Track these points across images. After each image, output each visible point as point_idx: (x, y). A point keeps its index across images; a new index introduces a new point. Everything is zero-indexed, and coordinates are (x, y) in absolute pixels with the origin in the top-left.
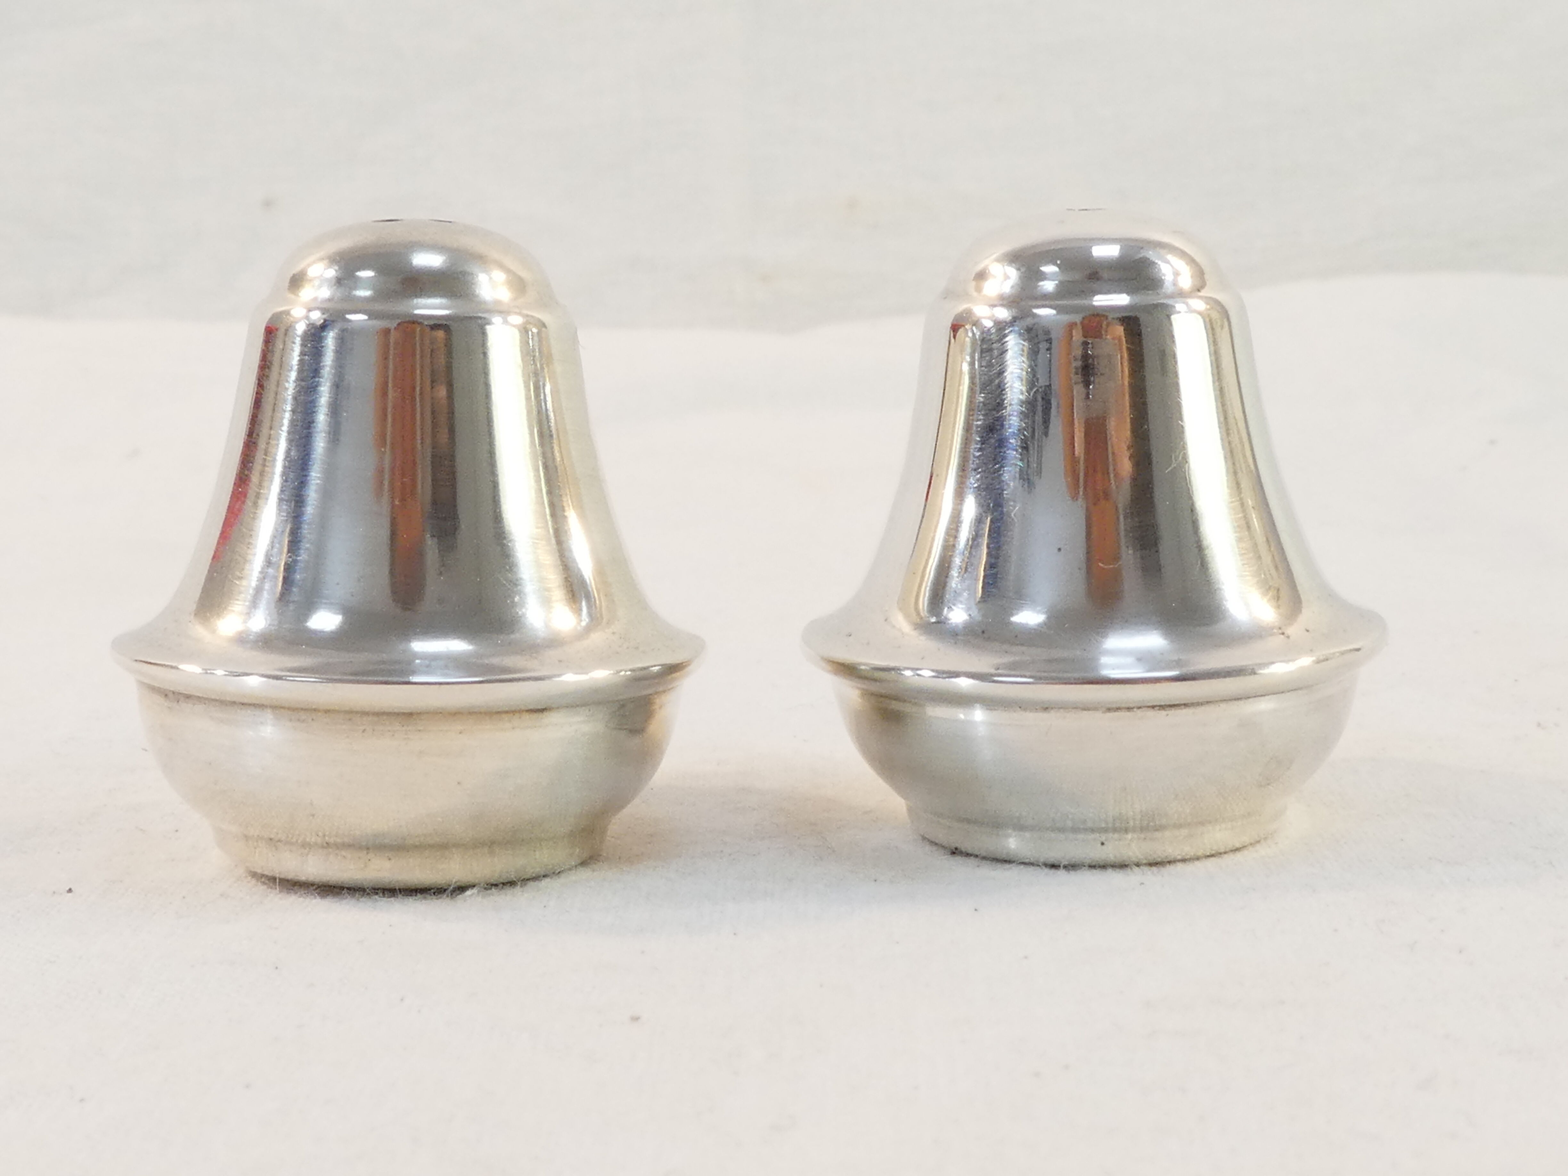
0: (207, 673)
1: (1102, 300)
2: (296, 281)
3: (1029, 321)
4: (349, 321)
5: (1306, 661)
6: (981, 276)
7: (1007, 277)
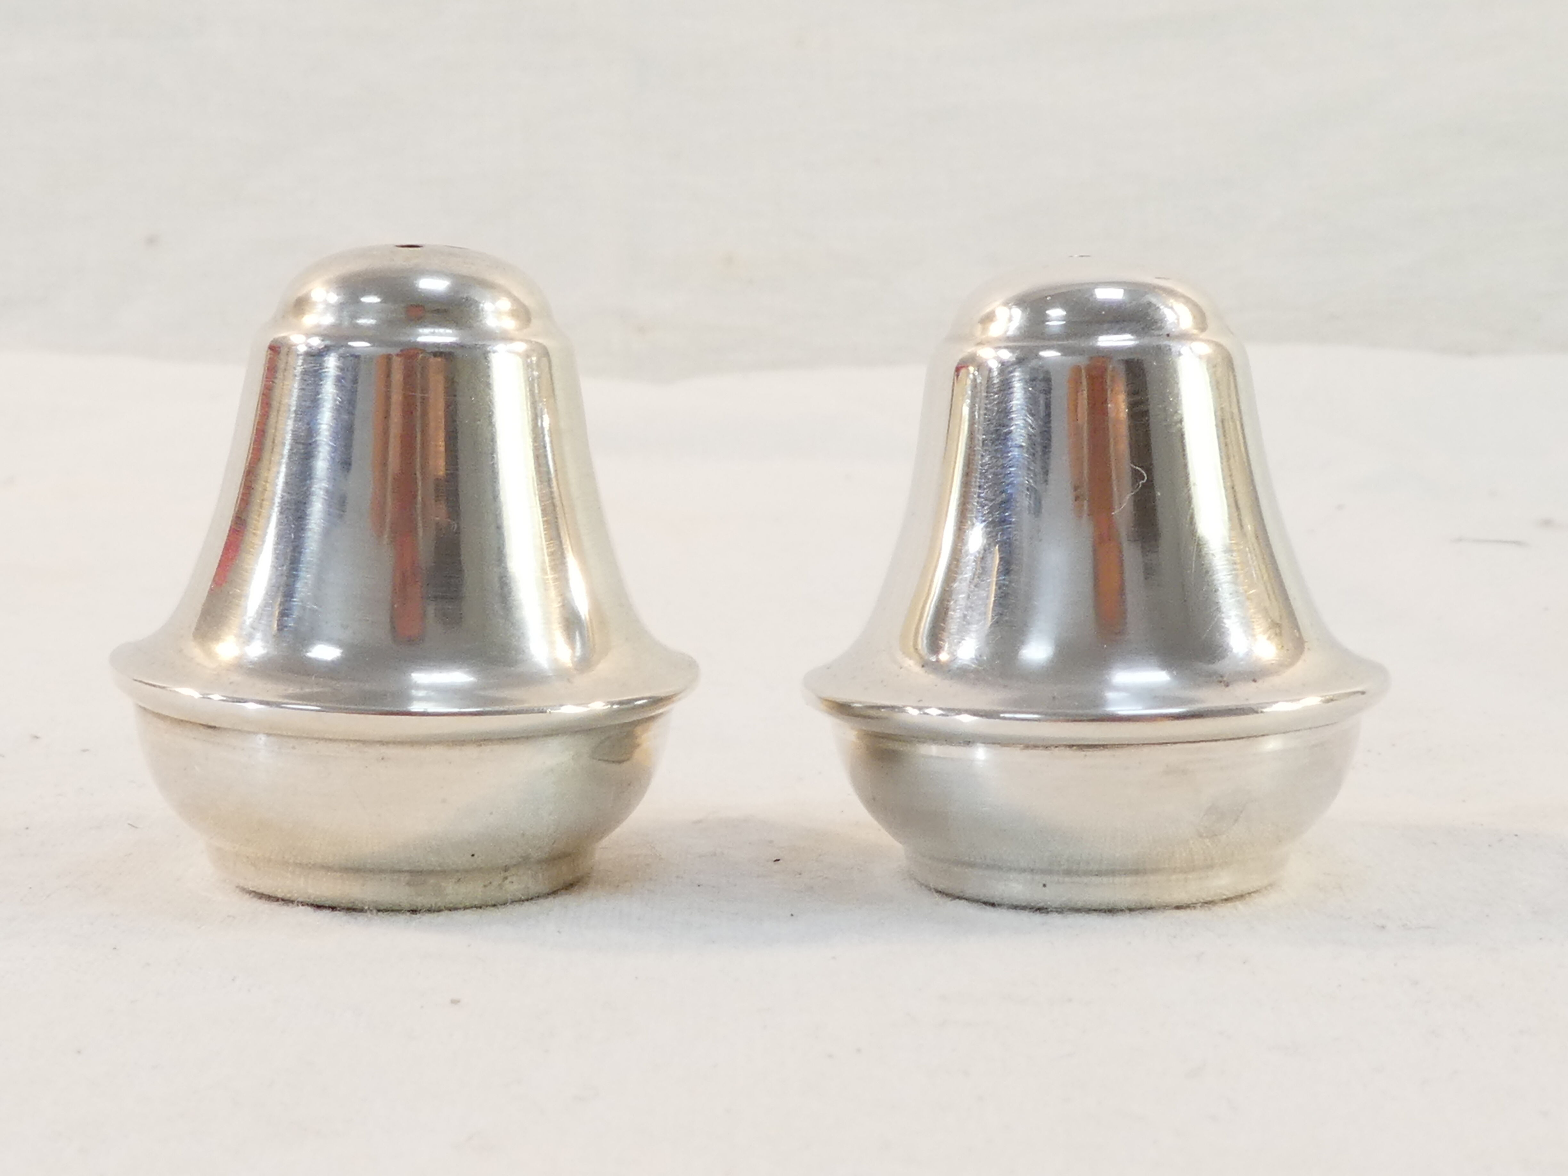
0: (204, 698)
1: (1107, 341)
2: (300, 305)
3: (1034, 363)
4: (350, 346)
5: (1313, 701)
6: (989, 318)
7: (1010, 319)
